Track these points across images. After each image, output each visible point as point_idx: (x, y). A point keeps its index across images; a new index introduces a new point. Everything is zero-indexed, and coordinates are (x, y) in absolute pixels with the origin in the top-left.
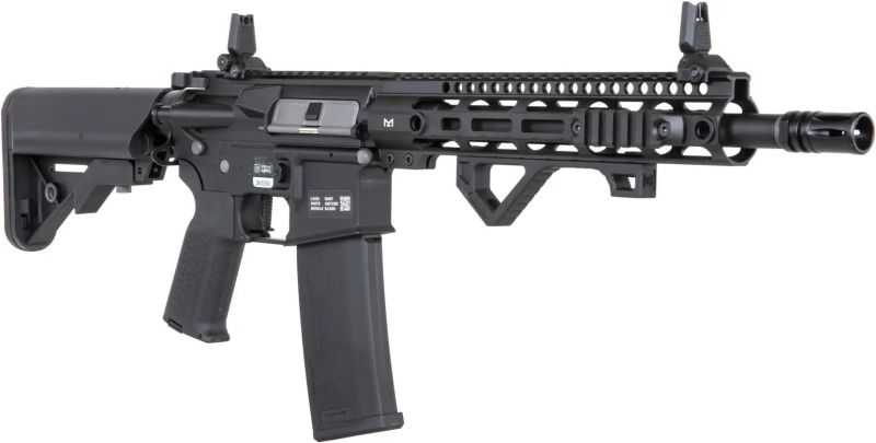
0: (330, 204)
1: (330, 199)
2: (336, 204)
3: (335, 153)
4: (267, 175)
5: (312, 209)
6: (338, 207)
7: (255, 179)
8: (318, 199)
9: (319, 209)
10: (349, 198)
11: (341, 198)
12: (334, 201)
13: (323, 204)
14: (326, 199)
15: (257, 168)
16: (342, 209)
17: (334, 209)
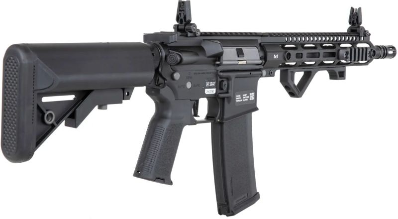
0: (245, 98)
1: (245, 95)
2: (248, 97)
3: (252, 73)
4: (212, 87)
5: (237, 101)
6: (249, 99)
7: (206, 90)
8: (239, 96)
9: (240, 101)
10: (253, 93)
11: (250, 94)
12: (247, 96)
13: (242, 98)
14: (244, 95)
15: (207, 85)
16: (250, 99)
17: (247, 100)
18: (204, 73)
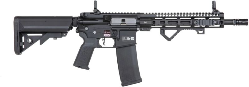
0: (128, 39)
3: (130, 29)
4: (109, 34)
5: (123, 40)
6: (130, 39)
8: (124, 38)
10: (134, 37)
11: (132, 38)
13: (126, 39)
15: (105, 33)
16: (131, 40)
18: (103, 28)
